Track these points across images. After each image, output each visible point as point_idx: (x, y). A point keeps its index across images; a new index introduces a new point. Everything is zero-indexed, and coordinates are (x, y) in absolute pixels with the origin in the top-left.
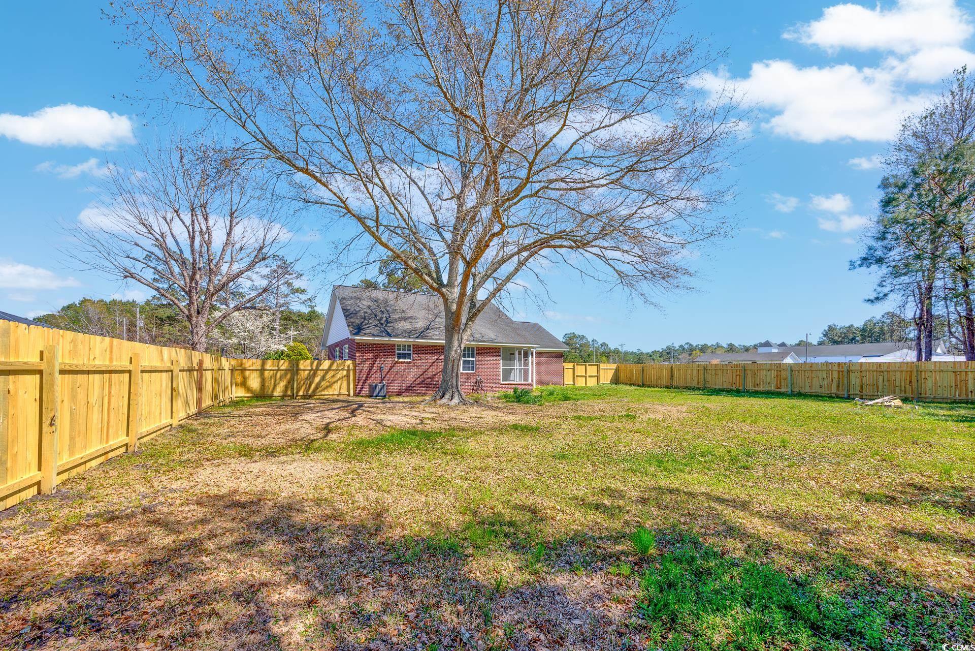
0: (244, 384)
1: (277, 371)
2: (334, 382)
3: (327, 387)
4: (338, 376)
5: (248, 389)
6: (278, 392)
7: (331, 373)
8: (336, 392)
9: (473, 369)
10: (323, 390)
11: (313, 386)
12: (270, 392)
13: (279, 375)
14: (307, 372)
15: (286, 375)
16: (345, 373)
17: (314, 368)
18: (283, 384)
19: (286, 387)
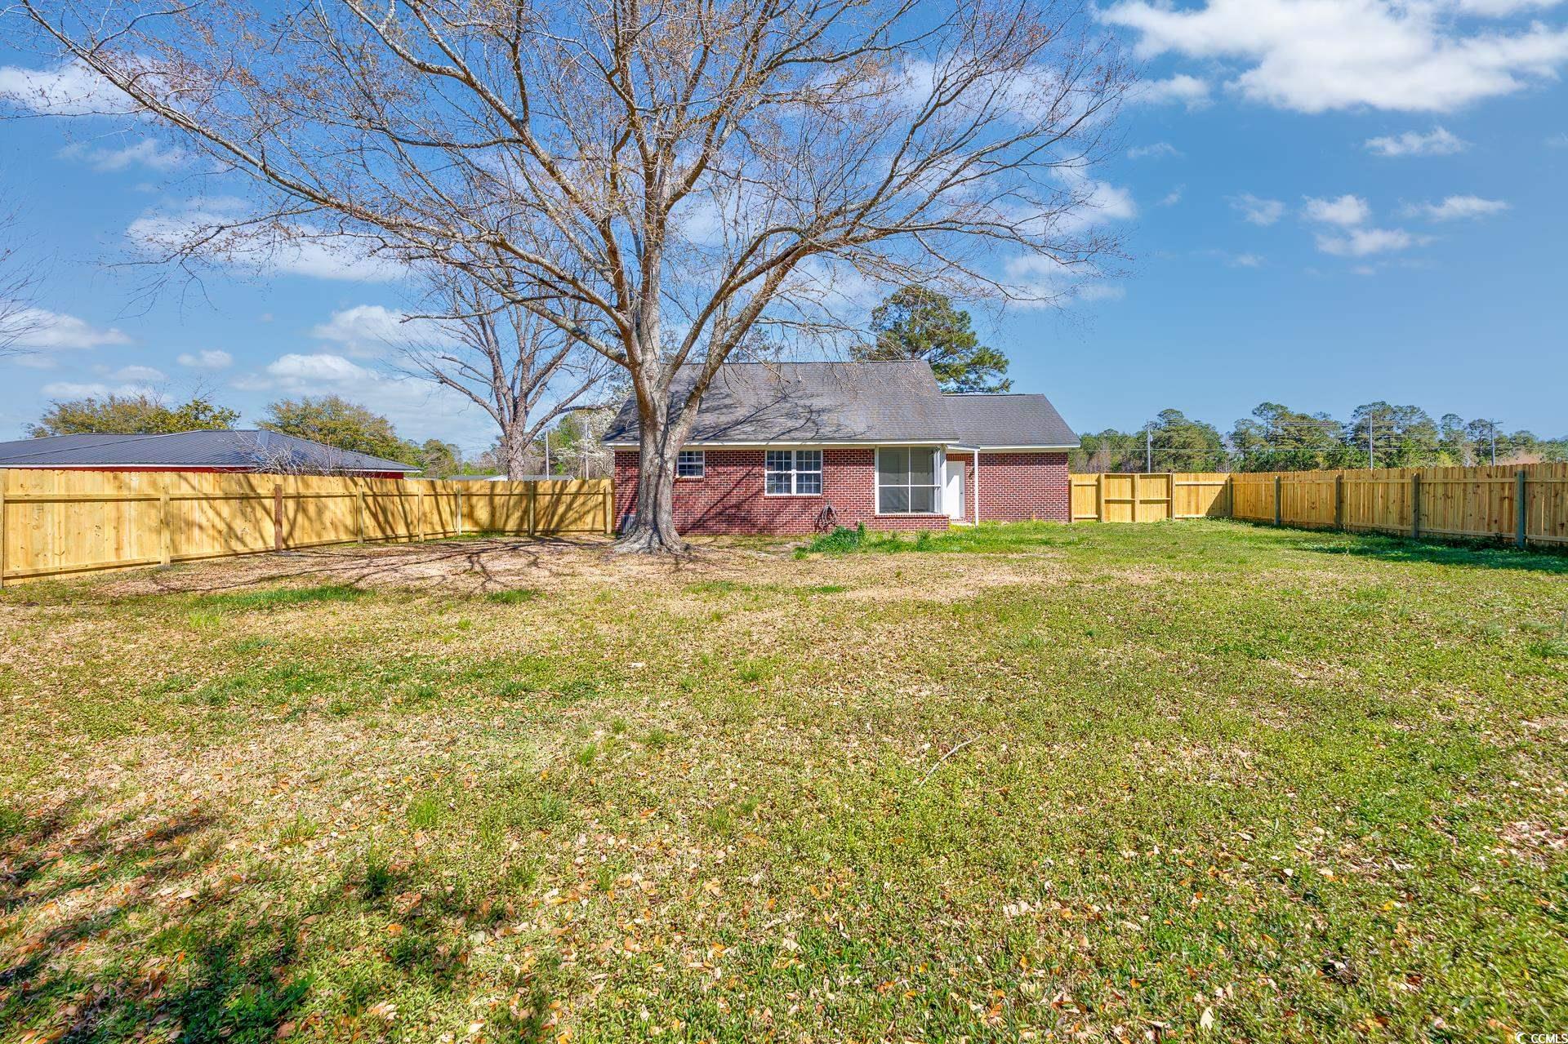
0: (470, 515)
1: (511, 495)
2: (585, 514)
3: (575, 521)
4: (591, 504)
5: (476, 523)
6: (512, 525)
7: (581, 500)
8: (588, 527)
9: (817, 489)
10: (571, 523)
11: (556, 519)
12: (501, 527)
13: (512, 503)
14: (548, 498)
15: (521, 502)
16: (600, 498)
17: (557, 491)
18: (517, 514)
19: (522, 519)
